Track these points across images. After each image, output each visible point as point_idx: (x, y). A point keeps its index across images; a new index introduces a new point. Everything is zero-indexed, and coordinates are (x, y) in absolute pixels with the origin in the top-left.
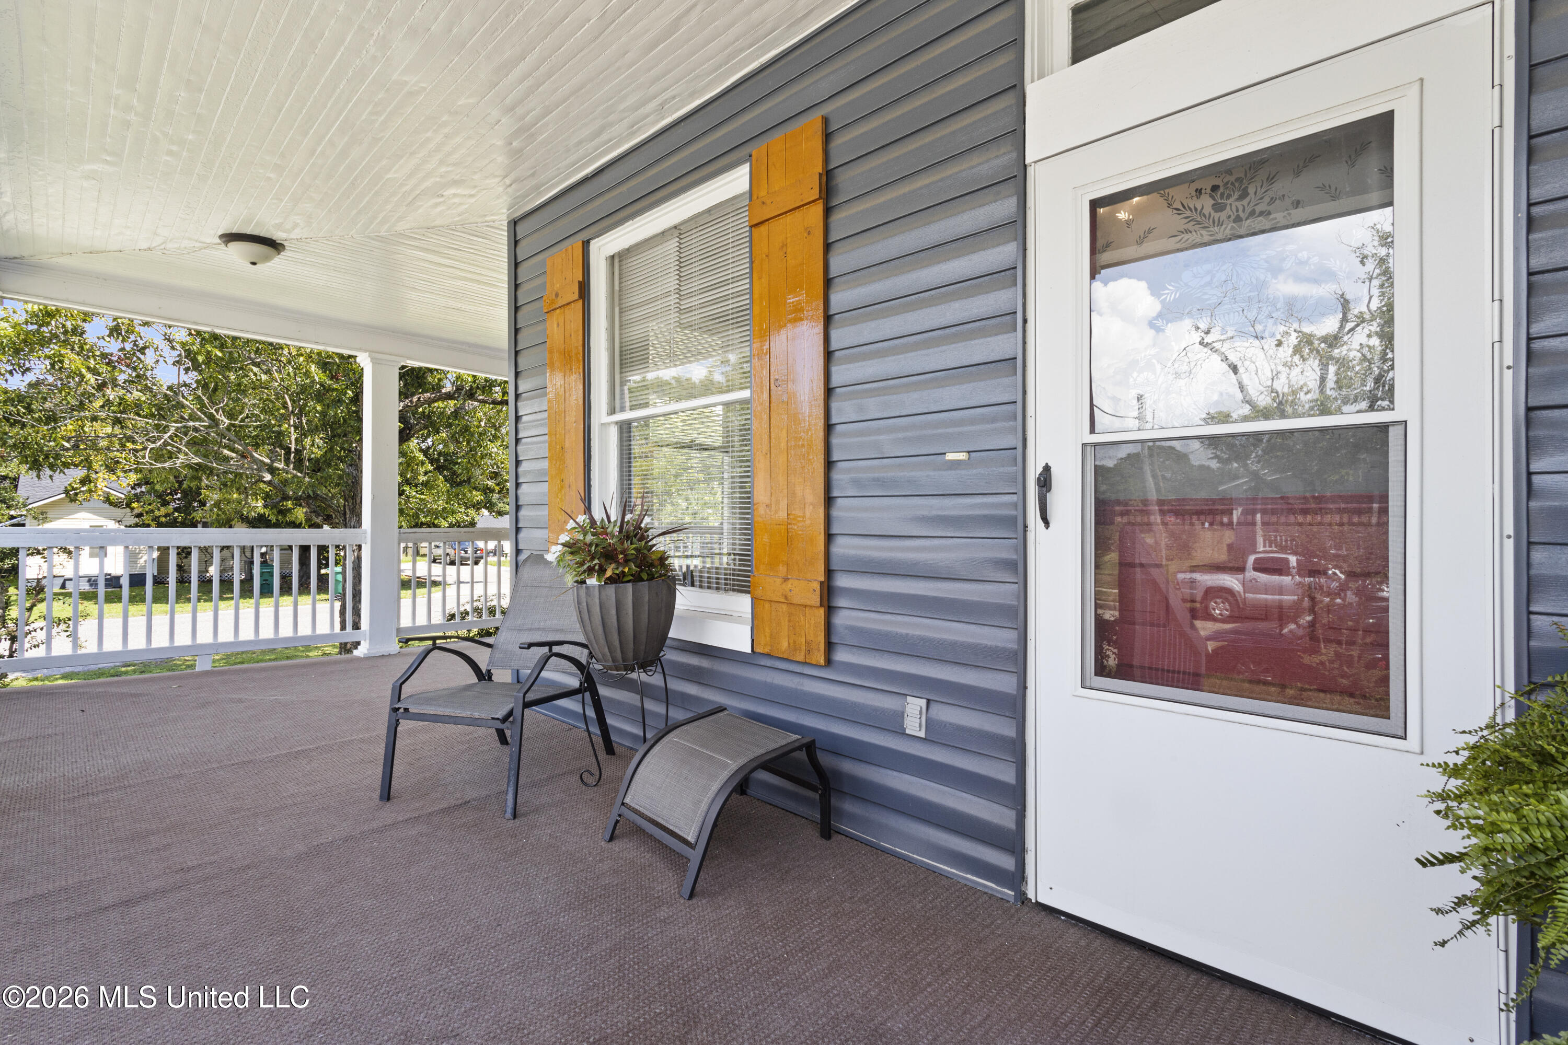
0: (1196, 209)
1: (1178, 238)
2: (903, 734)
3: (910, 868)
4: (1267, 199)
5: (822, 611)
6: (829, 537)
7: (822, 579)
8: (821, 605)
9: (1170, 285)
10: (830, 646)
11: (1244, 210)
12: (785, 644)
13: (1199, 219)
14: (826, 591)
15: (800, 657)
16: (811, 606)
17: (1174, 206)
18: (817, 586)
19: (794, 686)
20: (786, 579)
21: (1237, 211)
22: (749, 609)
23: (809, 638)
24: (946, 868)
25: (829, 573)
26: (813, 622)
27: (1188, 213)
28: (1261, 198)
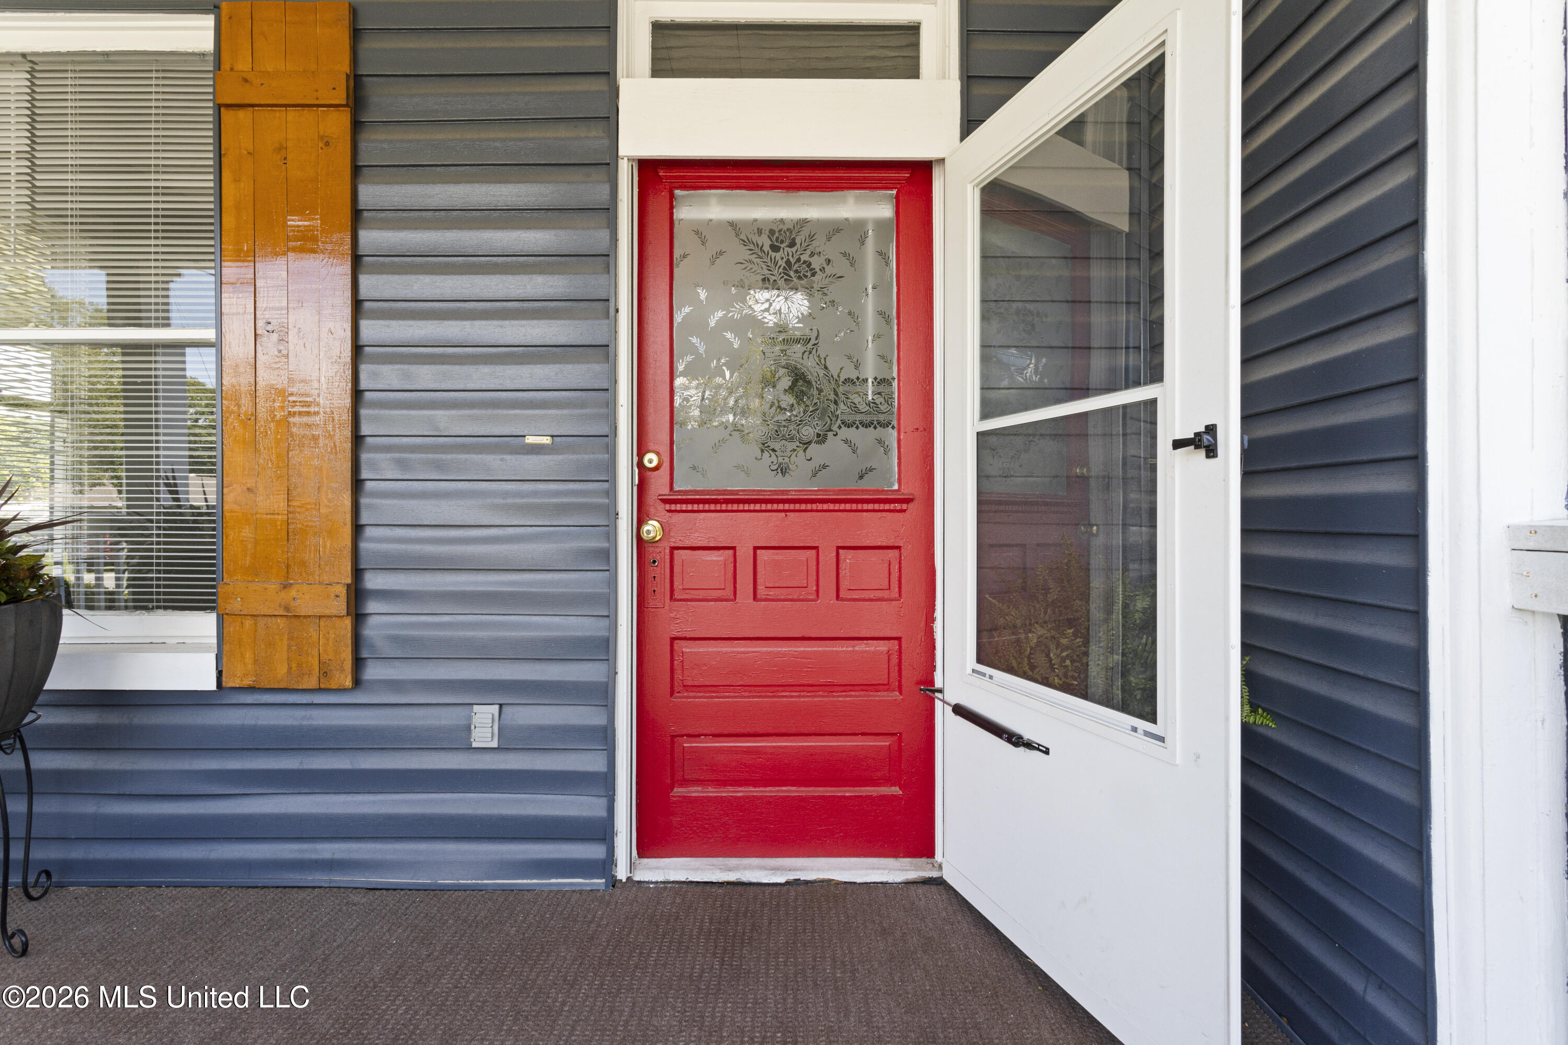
0: (758, 245)
1: (744, 266)
2: (470, 749)
3: (483, 896)
4: (808, 252)
5: (348, 622)
6: (358, 529)
7: (349, 581)
8: (348, 614)
9: (738, 304)
10: (358, 663)
11: (793, 256)
12: (282, 670)
13: (760, 254)
14: (353, 595)
15: (312, 683)
16: (330, 617)
17: (741, 237)
18: (343, 591)
19: (295, 723)
20: (286, 586)
21: (788, 255)
22: (213, 631)
23: (324, 657)
24: (525, 881)
25: (358, 573)
26: (332, 636)
27: (752, 247)
28: (805, 250)
